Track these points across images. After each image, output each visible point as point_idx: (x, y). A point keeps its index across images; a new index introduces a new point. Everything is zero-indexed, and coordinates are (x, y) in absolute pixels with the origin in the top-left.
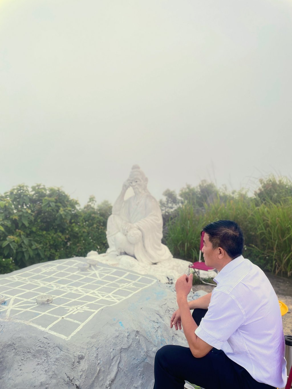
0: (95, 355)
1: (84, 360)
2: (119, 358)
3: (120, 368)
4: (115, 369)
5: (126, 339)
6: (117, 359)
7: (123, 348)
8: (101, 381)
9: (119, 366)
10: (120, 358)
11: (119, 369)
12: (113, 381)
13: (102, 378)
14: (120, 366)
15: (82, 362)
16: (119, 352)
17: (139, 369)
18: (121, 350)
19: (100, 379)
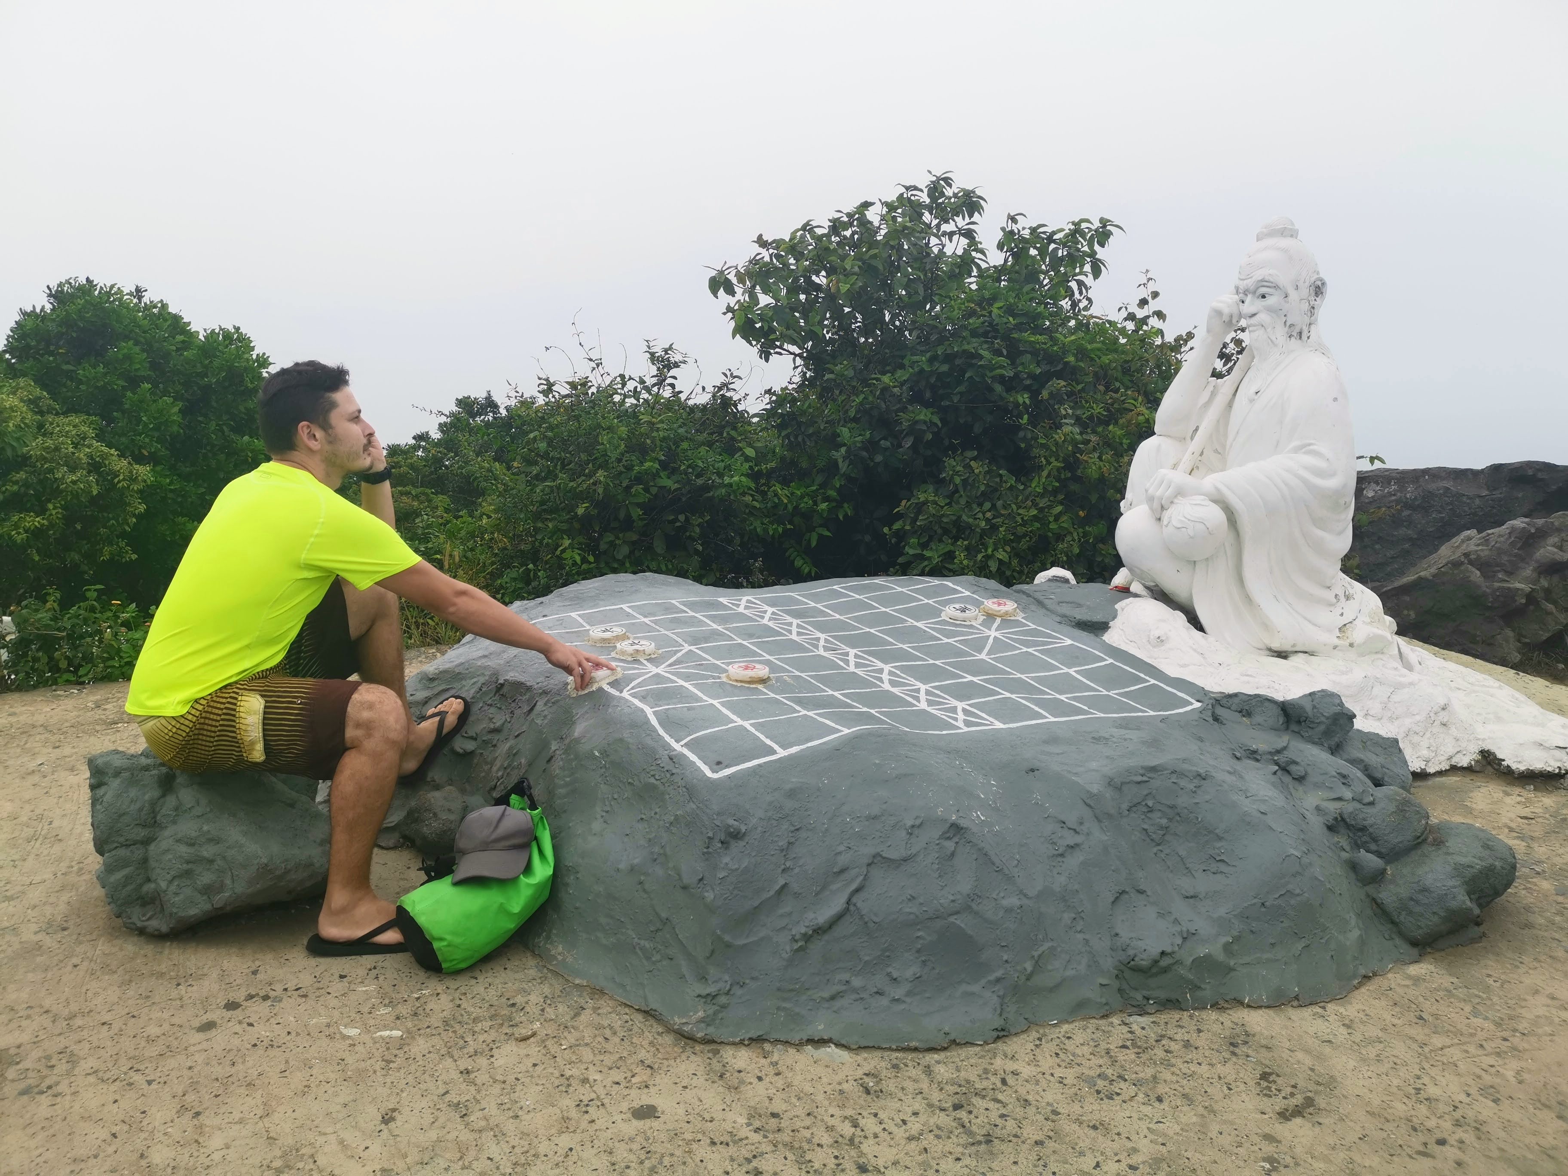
0: (782, 843)
1: (742, 843)
2: (862, 878)
3: (855, 905)
4: (837, 905)
5: (903, 834)
6: (853, 880)
7: (884, 855)
8: (782, 916)
9: (854, 900)
10: (865, 879)
11: (852, 908)
12: (819, 931)
13: (788, 909)
14: (857, 900)
15: (736, 847)
16: (866, 861)
17: (920, 934)
18: (874, 857)
19: (781, 911)
